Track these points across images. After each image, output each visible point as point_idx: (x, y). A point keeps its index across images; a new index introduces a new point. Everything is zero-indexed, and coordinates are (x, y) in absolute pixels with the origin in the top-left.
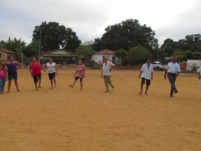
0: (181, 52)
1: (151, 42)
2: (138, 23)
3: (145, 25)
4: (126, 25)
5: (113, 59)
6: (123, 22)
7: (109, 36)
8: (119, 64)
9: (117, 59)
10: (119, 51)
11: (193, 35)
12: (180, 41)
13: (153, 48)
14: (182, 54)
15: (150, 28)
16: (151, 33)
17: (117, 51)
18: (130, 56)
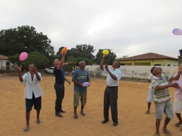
0: (73, 58)
1: (47, 49)
2: (34, 30)
3: (41, 33)
4: (22, 31)
5: (7, 65)
6: (19, 28)
7: (3, 40)
8: (14, 70)
9: (11, 64)
10: (14, 56)
11: (81, 45)
12: (72, 49)
13: (50, 54)
14: (75, 60)
15: (46, 36)
16: (48, 40)
17: (12, 56)
18: (27, 62)
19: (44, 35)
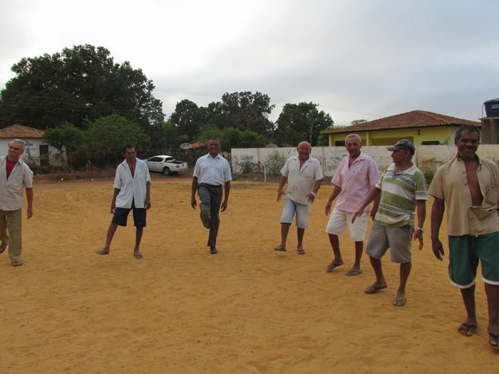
0: (215, 131)
1: (144, 107)
2: (108, 57)
3: (127, 63)
4: (76, 60)
5: (41, 153)
6: (66, 52)
7: (26, 86)
8: (60, 164)
9: (53, 151)
10: (57, 129)
11: (236, 93)
12: (212, 106)
13: (152, 122)
14: (218, 136)
15: (140, 71)
16: (145, 83)
17: (53, 130)
18: (92, 143)
19: (134, 69)
